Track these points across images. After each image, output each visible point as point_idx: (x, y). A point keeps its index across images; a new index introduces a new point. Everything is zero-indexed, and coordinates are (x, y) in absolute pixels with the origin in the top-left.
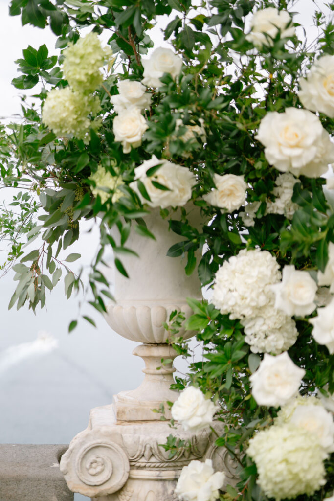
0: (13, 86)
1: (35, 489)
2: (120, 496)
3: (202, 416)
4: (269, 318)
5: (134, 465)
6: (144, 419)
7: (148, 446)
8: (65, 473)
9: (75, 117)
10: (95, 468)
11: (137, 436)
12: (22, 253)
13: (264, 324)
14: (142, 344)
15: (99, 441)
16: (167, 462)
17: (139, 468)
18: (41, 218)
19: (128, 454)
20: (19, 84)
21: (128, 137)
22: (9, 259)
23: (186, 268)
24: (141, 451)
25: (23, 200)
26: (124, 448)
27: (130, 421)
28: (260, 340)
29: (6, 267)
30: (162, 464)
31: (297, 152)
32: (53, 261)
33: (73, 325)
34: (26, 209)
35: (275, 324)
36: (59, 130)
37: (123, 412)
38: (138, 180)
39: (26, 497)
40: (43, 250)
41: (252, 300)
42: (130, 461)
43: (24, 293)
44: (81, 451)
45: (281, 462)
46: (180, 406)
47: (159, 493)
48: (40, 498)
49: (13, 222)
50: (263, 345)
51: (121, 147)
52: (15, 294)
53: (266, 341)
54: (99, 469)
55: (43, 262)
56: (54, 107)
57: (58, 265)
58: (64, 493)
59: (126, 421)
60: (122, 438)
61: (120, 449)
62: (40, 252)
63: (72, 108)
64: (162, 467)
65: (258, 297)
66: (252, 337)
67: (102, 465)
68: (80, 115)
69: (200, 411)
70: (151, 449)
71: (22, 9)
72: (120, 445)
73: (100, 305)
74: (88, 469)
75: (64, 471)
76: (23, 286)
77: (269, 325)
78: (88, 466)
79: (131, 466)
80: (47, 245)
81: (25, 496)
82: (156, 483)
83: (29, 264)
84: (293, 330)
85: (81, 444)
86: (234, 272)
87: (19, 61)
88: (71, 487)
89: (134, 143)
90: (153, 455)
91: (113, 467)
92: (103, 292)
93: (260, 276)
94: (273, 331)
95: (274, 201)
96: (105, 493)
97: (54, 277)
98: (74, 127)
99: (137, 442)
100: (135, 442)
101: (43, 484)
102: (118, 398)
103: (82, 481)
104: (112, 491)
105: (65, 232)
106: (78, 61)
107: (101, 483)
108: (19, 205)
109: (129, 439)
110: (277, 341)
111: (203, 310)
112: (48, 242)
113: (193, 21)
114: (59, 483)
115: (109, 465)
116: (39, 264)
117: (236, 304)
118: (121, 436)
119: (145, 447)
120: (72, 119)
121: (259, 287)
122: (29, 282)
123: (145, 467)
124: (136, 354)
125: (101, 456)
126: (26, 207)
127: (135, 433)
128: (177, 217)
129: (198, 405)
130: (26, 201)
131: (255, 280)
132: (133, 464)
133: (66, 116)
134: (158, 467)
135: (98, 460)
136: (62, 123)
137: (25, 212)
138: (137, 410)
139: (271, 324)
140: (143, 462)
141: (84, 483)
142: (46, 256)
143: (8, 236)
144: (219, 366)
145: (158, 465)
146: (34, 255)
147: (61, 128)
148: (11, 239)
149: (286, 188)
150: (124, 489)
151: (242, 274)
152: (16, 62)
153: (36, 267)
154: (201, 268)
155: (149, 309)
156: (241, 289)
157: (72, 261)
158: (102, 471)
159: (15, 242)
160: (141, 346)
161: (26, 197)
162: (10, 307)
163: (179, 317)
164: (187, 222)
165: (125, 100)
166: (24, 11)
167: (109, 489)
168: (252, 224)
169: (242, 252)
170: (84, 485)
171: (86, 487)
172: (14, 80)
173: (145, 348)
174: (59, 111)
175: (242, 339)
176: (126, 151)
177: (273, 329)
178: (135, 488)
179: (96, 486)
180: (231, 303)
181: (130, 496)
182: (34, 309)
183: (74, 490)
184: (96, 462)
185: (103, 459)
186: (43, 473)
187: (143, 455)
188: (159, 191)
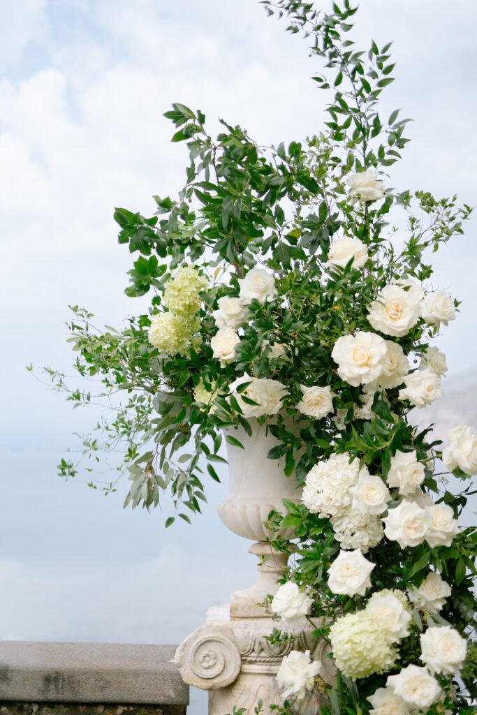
0: (126, 295)
1: (152, 682)
2: (233, 691)
3: (298, 608)
4: (354, 516)
5: (245, 660)
6: (256, 615)
7: (257, 640)
8: (180, 666)
9: (177, 338)
10: (208, 662)
11: (247, 630)
12: (138, 454)
13: (350, 522)
14: (256, 542)
15: (211, 635)
16: (277, 657)
17: (250, 662)
18: (154, 421)
19: (239, 649)
20: (131, 293)
21: (224, 355)
22: (126, 461)
23: (285, 470)
24: (251, 646)
25: (138, 402)
26: (235, 642)
27: (242, 618)
28: (347, 538)
29: (123, 468)
30: (272, 659)
31: (364, 370)
32: (166, 462)
33: (170, 521)
34: (141, 412)
35: (360, 522)
36: (163, 350)
37: (236, 609)
38: (230, 394)
39: (144, 691)
40: (157, 452)
41: (337, 501)
42: (242, 656)
43: (138, 492)
44: (194, 645)
45: (347, 643)
46: (278, 599)
47: (270, 687)
48: (157, 692)
49: (130, 423)
50: (350, 541)
51: (218, 363)
52: (129, 494)
53: (353, 538)
54: (211, 662)
55: (156, 464)
56: (157, 331)
57: (171, 466)
58: (180, 687)
59: (238, 617)
60: (233, 633)
61: (231, 643)
62: (154, 453)
63: (173, 331)
64: (272, 662)
65: (342, 499)
66: (340, 534)
67: (215, 658)
68: (181, 336)
69: (296, 603)
70: (260, 643)
71: (130, 238)
72: (231, 639)
73: (194, 505)
74: (201, 663)
75: (179, 663)
76: (137, 486)
77: (354, 523)
78: (201, 659)
79: (242, 660)
80: (161, 447)
81: (144, 689)
82: (268, 678)
83: (143, 465)
84: (379, 528)
85: (195, 638)
86: (321, 475)
87: (131, 272)
88: (185, 679)
89: (228, 360)
90: (262, 650)
91: (225, 661)
92: (197, 493)
93: (344, 479)
94: (359, 529)
95: (362, 408)
96: (218, 686)
97: (166, 477)
98: (176, 347)
99: (247, 637)
100: (245, 637)
101: (160, 677)
102: (234, 596)
103: (195, 674)
104: (224, 684)
105: (177, 434)
106: (176, 294)
107: (214, 676)
108: (134, 408)
109: (239, 634)
110: (362, 538)
111: (297, 509)
112: (161, 444)
113: (287, 237)
114: (175, 677)
115: (221, 659)
116: (153, 465)
117: (322, 505)
118: (232, 630)
119: (255, 641)
120: (173, 341)
121: (343, 489)
122: (143, 482)
123: (256, 661)
124: (250, 552)
125: (214, 650)
126: (141, 409)
127: (245, 628)
128: (274, 422)
129: (294, 598)
130: (142, 402)
131: (339, 482)
132: (244, 658)
133: (168, 339)
134: (268, 662)
135: (211, 654)
136: (165, 345)
137: (140, 414)
138: (249, 607)
139: (355, 522)
140: (253, 656)
141: (197, 675)
142: (159, 456)
143: (125, 436)
144: (313, 561)
145: (268, 659)
146: (149, 456)
147: (165, 348)
148: (128, 440)
149: (370, 396)
150: (237, 683)
151: (328, 476)
152: (128, 273)
153: (150, 468)
154: (299, 470)
155: (259, 508)
156: (327, 491)
157: (184, 462)
158: (215, 664)
159: (132, 443)
160: (256, 544)
161: (141, 399)
162: (125, 505)
163: (277, 517)
164: (284, 427)
165: (225, 317)
166: (132, 240)
167: (221, 683)
168: (344, 428)
169: (333, 455)
170: (197, 678)
171: (200, 680)
172: (127, 289)
173: (259, 546)
174: (162, 335)
175: (333, 536)
176: (223, 366)
177: (359, 527)
178: (246, 682)
179: (208, 679)
180: (318, 504)
181: (243, 690)
182: (148, 508)
183: (188, 683)
184: (208, 656)
185: (215, 653)
186: (160, 667)
187: (253, 650)
188: (249, 405)
